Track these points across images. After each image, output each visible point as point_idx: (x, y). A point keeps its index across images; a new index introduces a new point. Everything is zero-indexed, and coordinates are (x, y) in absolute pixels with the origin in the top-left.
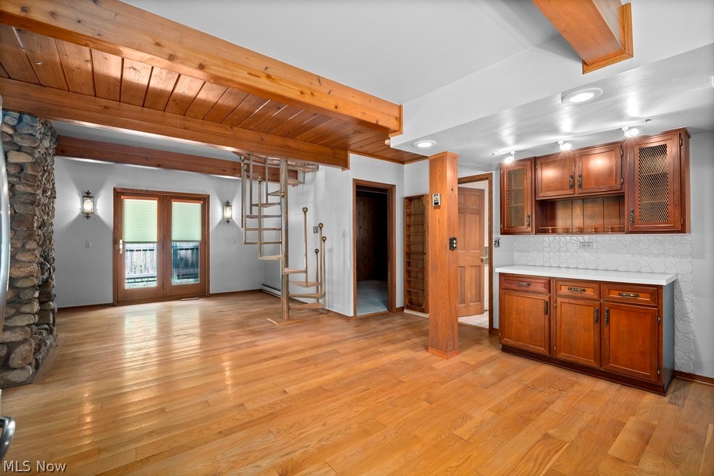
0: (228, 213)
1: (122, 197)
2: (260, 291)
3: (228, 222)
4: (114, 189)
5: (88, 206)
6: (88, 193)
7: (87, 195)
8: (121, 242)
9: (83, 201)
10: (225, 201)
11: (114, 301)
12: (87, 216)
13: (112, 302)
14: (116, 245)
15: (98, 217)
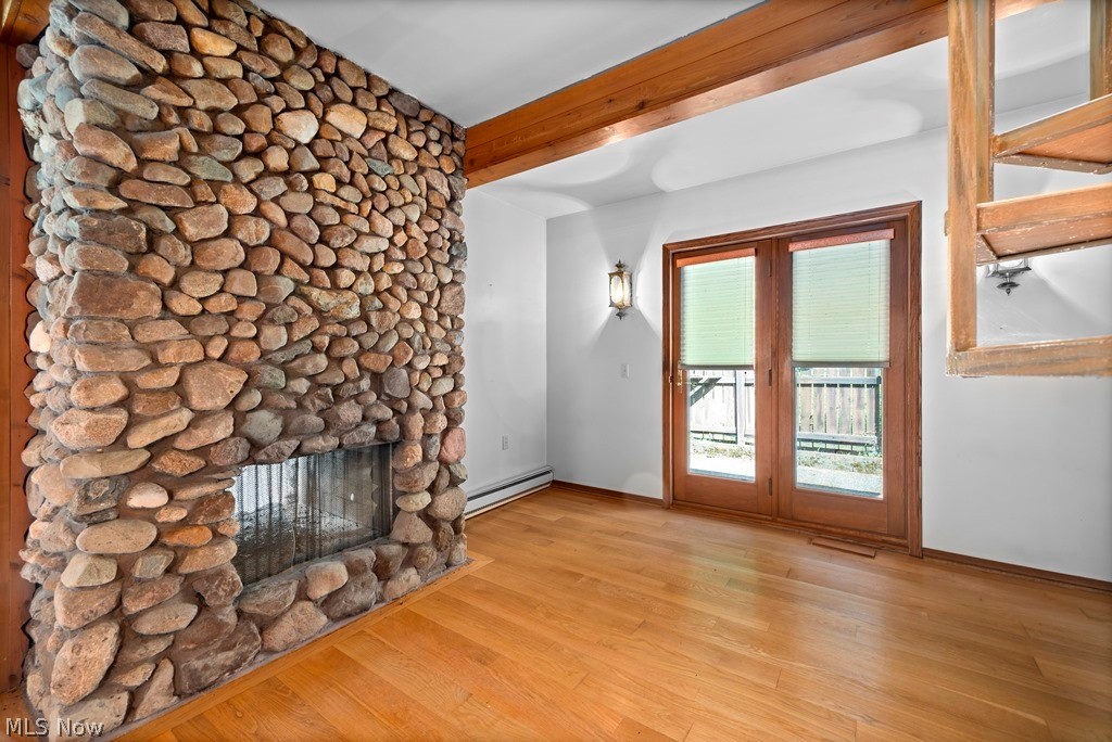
3: (1008, 285)
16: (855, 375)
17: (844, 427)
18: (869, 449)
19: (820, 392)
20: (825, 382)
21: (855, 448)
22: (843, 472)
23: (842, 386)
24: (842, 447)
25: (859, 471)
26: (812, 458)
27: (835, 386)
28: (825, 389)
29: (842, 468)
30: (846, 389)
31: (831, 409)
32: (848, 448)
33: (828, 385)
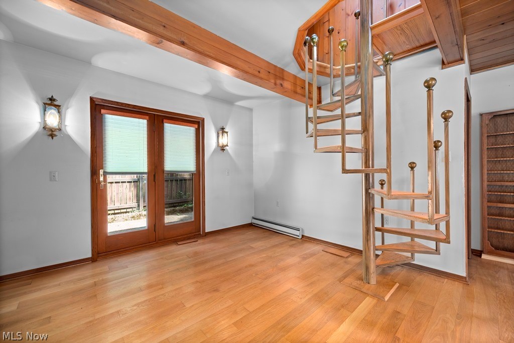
0: (223, 140)
1: (103, 111)
2: (250, 225)
3: (223, 150)
4: (92, 99)
5: (52, 119)
6: (52, 99)
7: (51, 103)
8: (101, 172)
9: (45, 110)
10: (220, 126)
11: (92, 254)
12: (52, 133)
13: (89, 255)
14: (95, 177)
15: (69, 137)
16: (128, 178)
17: (123, 202)
18: (134, 209)
19: (111, 186)
20: (114, 181)
21: (128, 210)
22: (128, 221)
23: (122, 182)
24: (122, 211)
25: (134, 219)
26: (113, 218)
27: (119, 182)
28: (114, 184)
29: (127, 220)
30: (124, 184)
31: (117, 194)
32: (125, 210)
33: (116, 182)
